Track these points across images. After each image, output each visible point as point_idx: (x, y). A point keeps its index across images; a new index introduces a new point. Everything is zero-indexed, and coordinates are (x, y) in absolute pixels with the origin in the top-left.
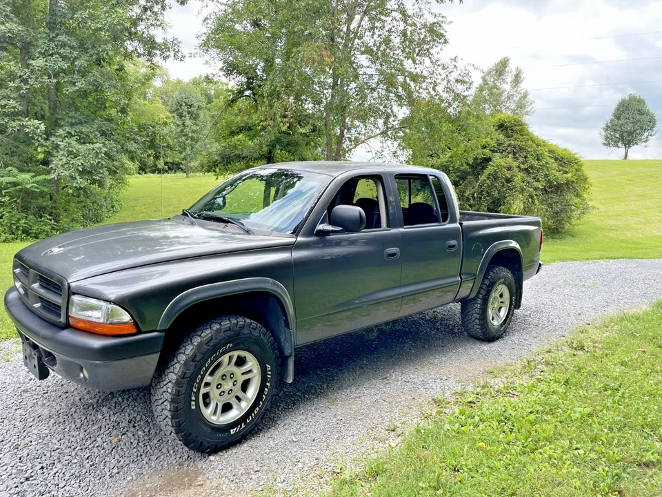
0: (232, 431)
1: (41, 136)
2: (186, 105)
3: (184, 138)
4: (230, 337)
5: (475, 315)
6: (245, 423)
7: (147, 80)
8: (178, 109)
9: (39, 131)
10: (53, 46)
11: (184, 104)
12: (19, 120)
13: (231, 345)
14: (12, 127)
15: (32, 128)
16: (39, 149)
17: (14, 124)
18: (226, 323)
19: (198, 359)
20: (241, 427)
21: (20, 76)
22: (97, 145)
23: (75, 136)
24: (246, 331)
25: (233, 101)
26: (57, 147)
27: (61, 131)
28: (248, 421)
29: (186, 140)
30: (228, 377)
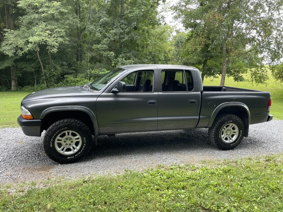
0: (68, 157)
1: (113, 57)
2: (181, 42)
3: (178, 56)
4: (66, 125)
5: (212, 136)
6: (74, 156)
7: (162, 34)
8: (177, 44)
9: (112, 56)
10: (119, 24)
11: (180, 42)
12: (107, 52)
13: (67, 128)
14: (104, 54)
15: (110, 55)
16: (113, 62)
17: (105, 53)
18: (66, 120)
19: (53, 130)
20: (72, 157)
21: (108, 36)
22: (131, 60)
23: (125, 57)
24: (74, 124)
25: (189, 39)
26: (118, 62)
27: (121, 56)
28: (75, 156)
29: (180, 57)
30: (69, 139)
